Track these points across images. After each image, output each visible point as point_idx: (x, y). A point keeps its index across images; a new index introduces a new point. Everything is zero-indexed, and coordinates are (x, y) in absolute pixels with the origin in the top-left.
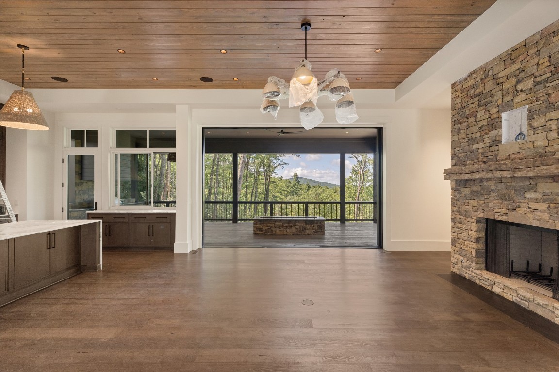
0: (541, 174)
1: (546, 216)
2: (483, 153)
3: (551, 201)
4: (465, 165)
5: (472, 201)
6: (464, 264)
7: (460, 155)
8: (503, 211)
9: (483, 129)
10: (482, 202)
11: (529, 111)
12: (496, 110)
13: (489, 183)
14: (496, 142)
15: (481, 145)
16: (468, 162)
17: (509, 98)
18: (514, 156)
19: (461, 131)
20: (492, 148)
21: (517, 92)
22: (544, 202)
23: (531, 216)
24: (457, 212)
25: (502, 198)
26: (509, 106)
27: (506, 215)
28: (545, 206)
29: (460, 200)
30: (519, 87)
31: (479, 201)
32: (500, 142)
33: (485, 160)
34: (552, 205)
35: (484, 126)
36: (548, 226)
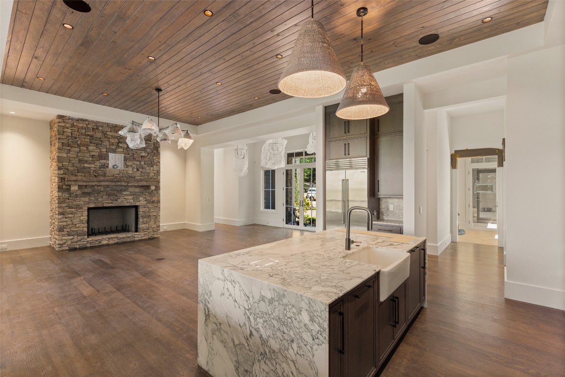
0: (140, 185)
1: (132, 201)
2: (94, 171)
3: (134, 195)
4: (76, 175)
5: (83, 199)
6: (75, 240)
7: (69, 168)
8: (110, 201)
9: (94, 157)
10: (93, 198)
11: (125, 157)
12: (105, 150)
13: (99, 188)
14: (105, 166)
15: (93, 166)
16: (78, 174)
17: (114, 147)
18: (117, 175)
19: (71, 152)
20: (103, 169)
21: (118, 147)
22: (131, 195)
23: (125, 202)
24: (67, 206)
25: (109, 195)
26: (114, 151)
27: (112, 203)
28: (131, 197)
29: (70, 198)
30: (120, 145)
31: (90, 198)
32: (108, 167)
33: (96, 175)
34: (134, 196)
35: (95, 155)
36: (133, 205)
